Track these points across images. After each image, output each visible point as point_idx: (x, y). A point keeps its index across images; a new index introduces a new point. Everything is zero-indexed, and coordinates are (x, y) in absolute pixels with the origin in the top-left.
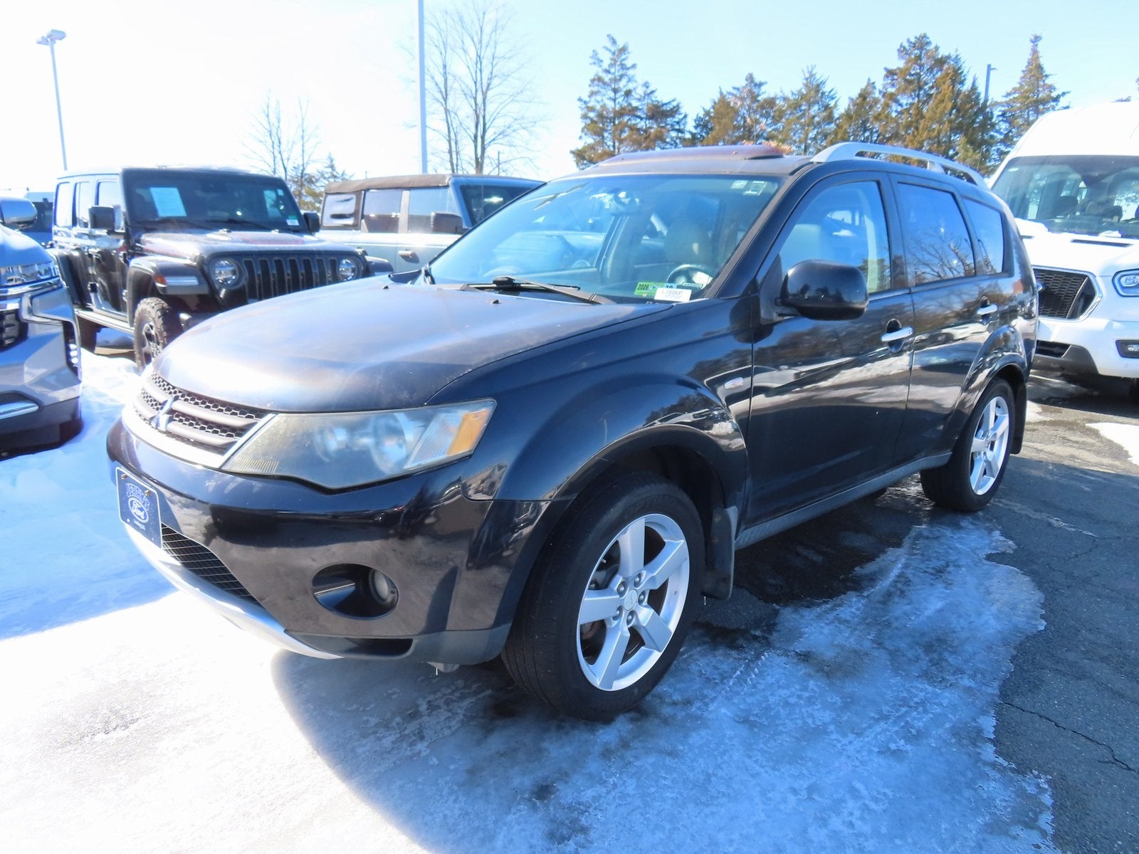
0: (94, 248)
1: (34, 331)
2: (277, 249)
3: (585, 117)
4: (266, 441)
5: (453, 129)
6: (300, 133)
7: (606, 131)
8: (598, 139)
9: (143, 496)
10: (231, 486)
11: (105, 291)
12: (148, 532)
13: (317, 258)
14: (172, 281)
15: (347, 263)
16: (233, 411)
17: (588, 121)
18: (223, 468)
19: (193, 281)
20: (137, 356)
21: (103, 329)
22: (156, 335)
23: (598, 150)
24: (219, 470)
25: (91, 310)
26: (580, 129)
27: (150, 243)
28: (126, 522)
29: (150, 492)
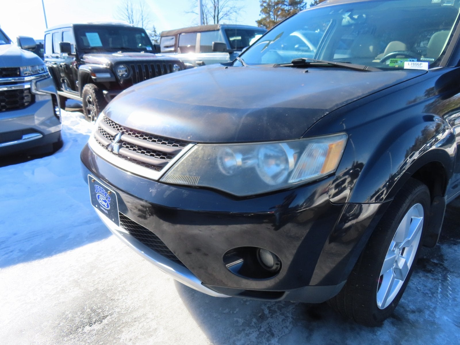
0: (62, 62)
1: (39, 99)
2: (145, 60)
3: (262, 5)
4: (190, 162)
5: (205, 13)
6: (141, 17)
7: (271, 11)
8: (267, 15)
9: (106, 194)
10: (168, 193)
11: (68, 83)
12: (111, 214)
13: (163, 64)
14: (99, 75)
15: (176, 66)
16: (163, 141)
17: (263, 8)
18: (160, 180)
19: (108, 75)
20: (84, 111)
21: (68, 100)
22: (92, 101)
23: (267, 20)
24: (158, 181)
25: (62, 91)
26: (260, 11)
27: (87, 58)
28: (96, 207)
29: (111, 192)
